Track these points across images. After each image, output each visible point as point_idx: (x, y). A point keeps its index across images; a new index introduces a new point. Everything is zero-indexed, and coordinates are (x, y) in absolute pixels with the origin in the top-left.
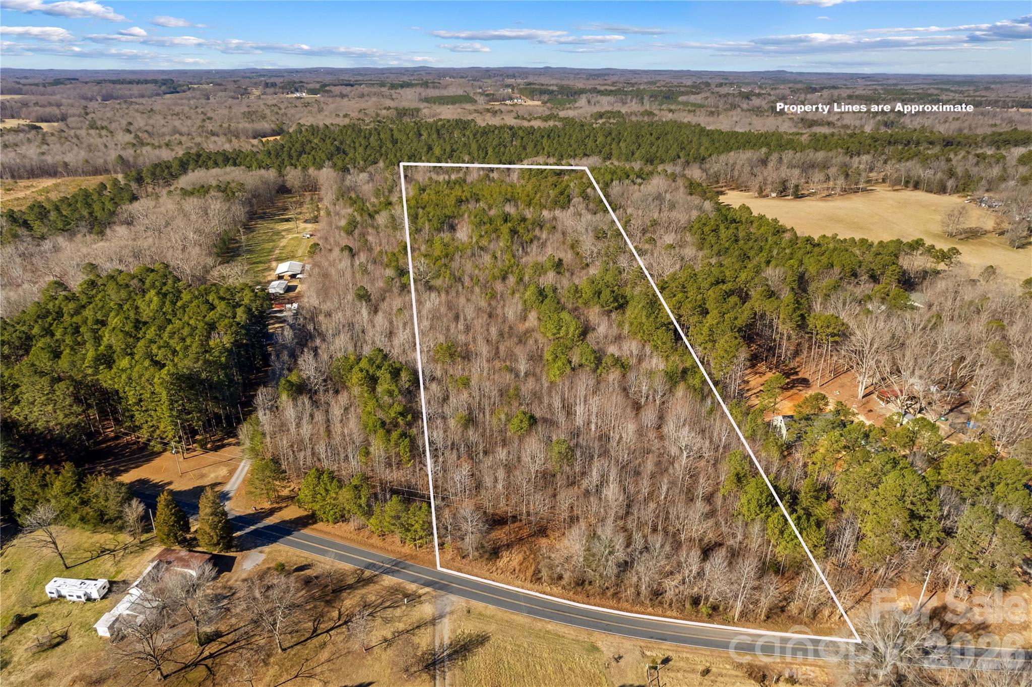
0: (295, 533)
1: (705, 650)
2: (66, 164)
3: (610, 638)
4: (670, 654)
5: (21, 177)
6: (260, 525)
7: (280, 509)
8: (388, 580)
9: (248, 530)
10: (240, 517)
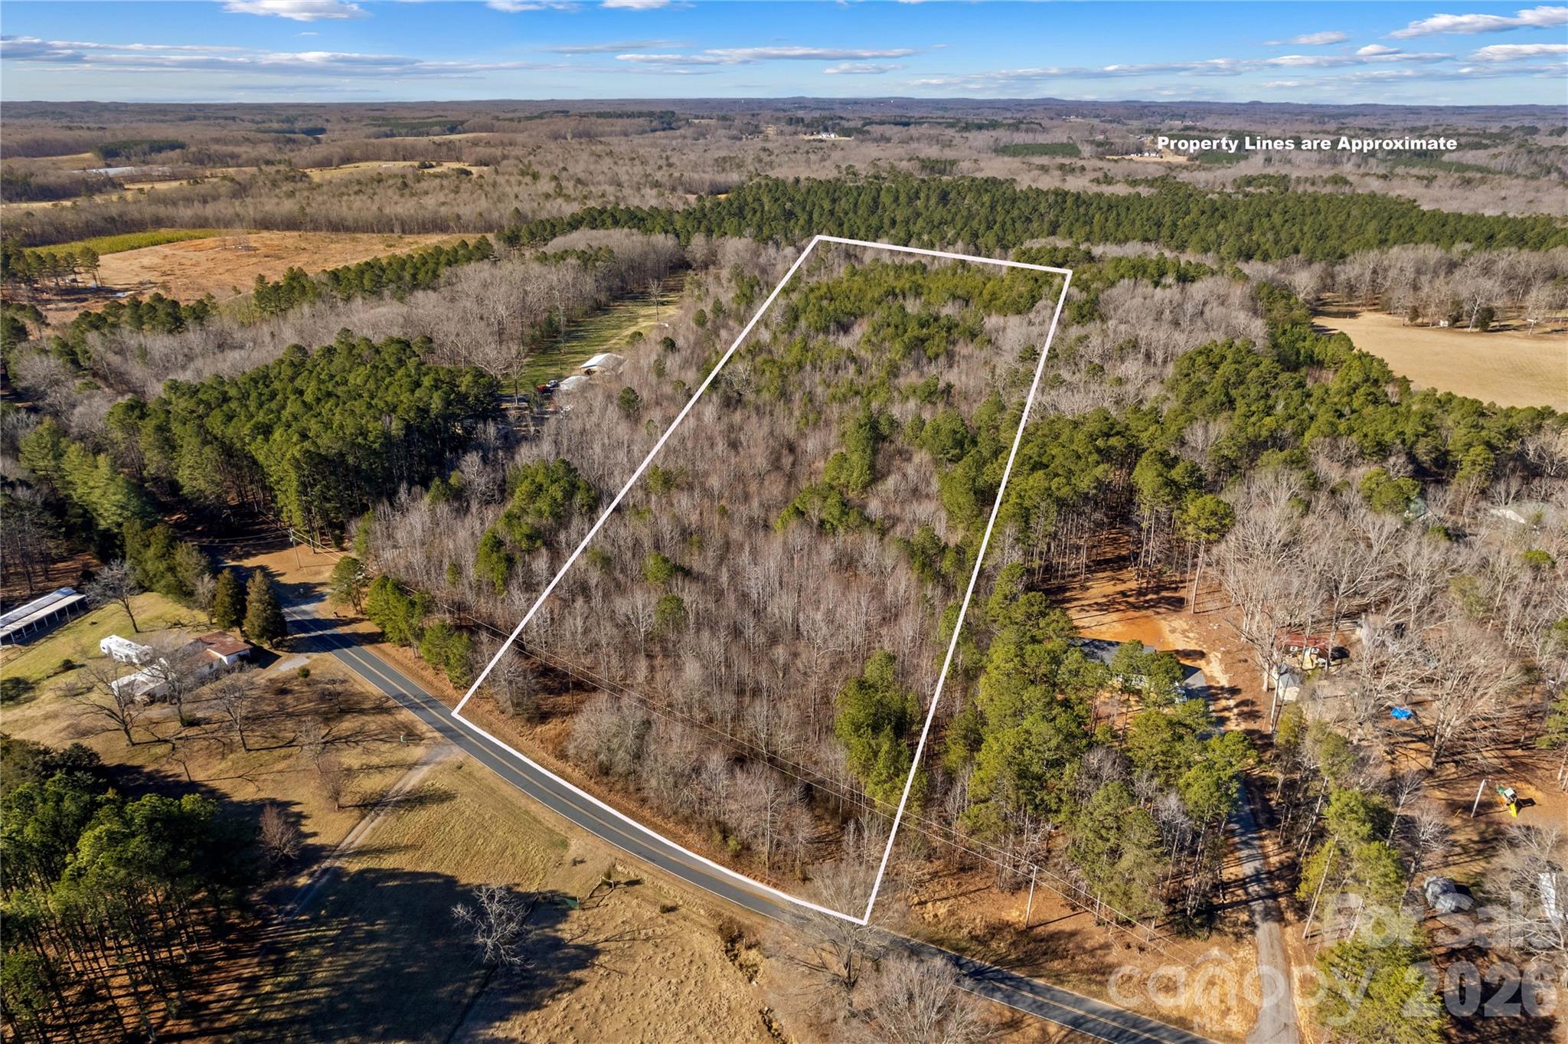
0: (355, 648)
1: (690, 886)
2: (459, 217)
3: (590, 840)
4: (645, 876)
5: (411, 232)
6: (328, 632)
7: (362, 620)
8: (406, 715)
9: (313, 634)
10: (318, 620)
